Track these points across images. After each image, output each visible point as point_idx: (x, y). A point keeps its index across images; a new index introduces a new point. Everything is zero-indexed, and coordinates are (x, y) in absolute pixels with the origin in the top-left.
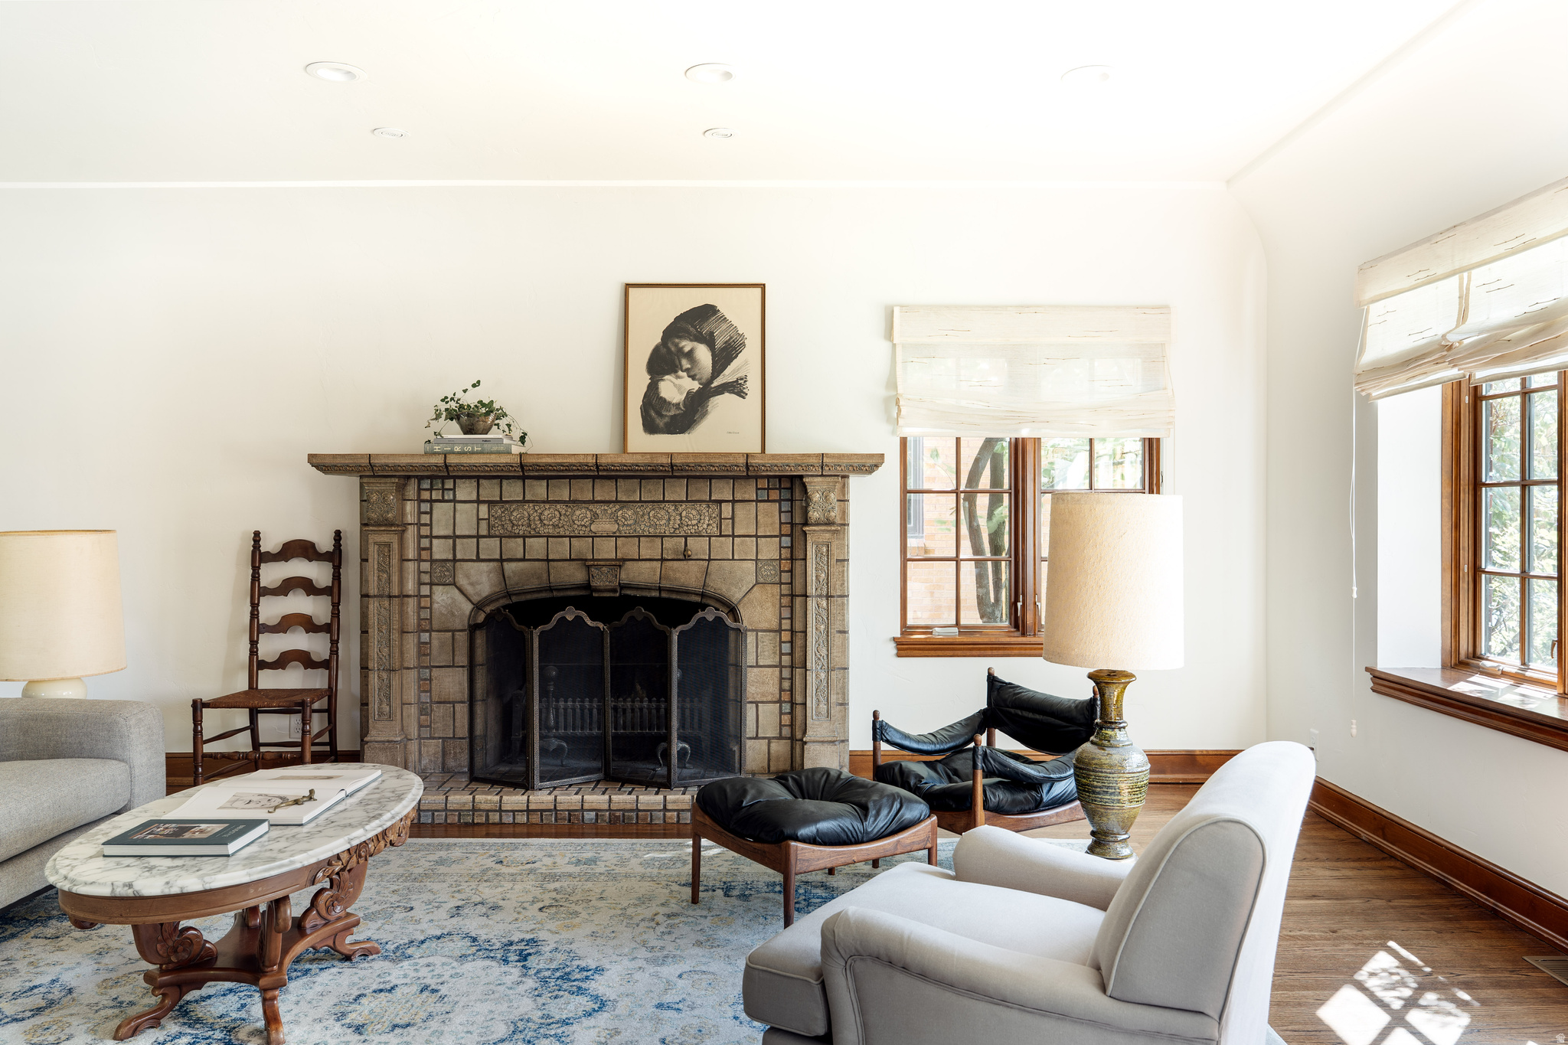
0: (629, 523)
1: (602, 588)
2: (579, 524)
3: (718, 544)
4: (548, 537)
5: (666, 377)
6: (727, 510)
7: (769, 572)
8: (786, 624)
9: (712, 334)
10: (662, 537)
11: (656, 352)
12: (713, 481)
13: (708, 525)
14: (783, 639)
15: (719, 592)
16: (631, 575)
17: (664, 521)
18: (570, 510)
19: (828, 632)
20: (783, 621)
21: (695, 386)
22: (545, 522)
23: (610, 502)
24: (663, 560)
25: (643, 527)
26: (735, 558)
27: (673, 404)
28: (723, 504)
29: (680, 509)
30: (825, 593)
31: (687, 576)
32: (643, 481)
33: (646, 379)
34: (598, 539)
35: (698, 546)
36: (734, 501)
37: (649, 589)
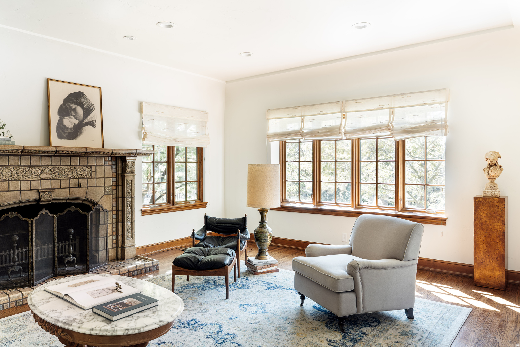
0: (56, 174)
1: (45, 200)
2: (35, 175)
3: (91, 181)
4: (20, 181)
5: (66, 117)
6: (94, 168)
7: (109, 190)
8: (114, 208)
9: (82, 103)
10: (70, 179)
11: (61, 107)
12: (89, 158)
13: (87, 174)
14: (113, 213)
15: (91, 199)
16: (57, 195)
17: (70, 173)
18: (30, 169)
19: (131, 209)
20: (113, 207)
21: (77, 122)
22: (19, 174)
23: (48, 166)
24: (70, 188)
25: (62, 175)
26: (97, 186)
27: (69, 128)
28: (92, 167)
29: (77, 168)
30: (130, 196)
31: (79, 194)
32: (62, 158)
33: (58, 118)
34: (43, 181)
35: (83, 182)
36: (96, 165)
37: (63, 199)
